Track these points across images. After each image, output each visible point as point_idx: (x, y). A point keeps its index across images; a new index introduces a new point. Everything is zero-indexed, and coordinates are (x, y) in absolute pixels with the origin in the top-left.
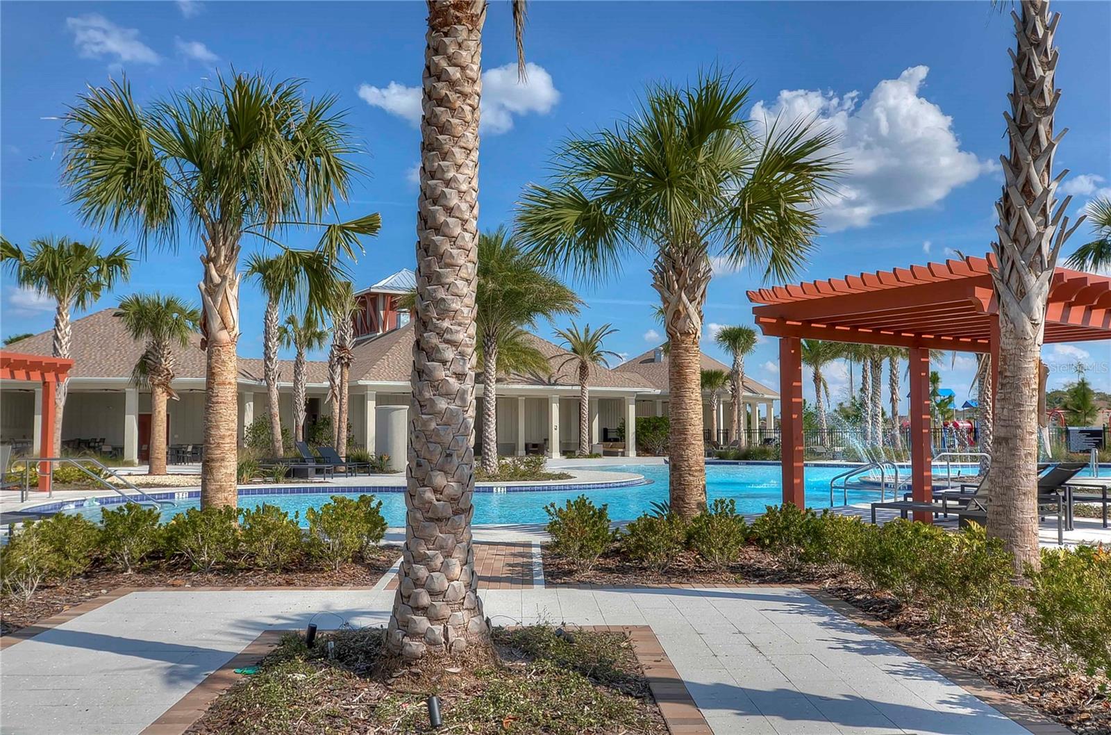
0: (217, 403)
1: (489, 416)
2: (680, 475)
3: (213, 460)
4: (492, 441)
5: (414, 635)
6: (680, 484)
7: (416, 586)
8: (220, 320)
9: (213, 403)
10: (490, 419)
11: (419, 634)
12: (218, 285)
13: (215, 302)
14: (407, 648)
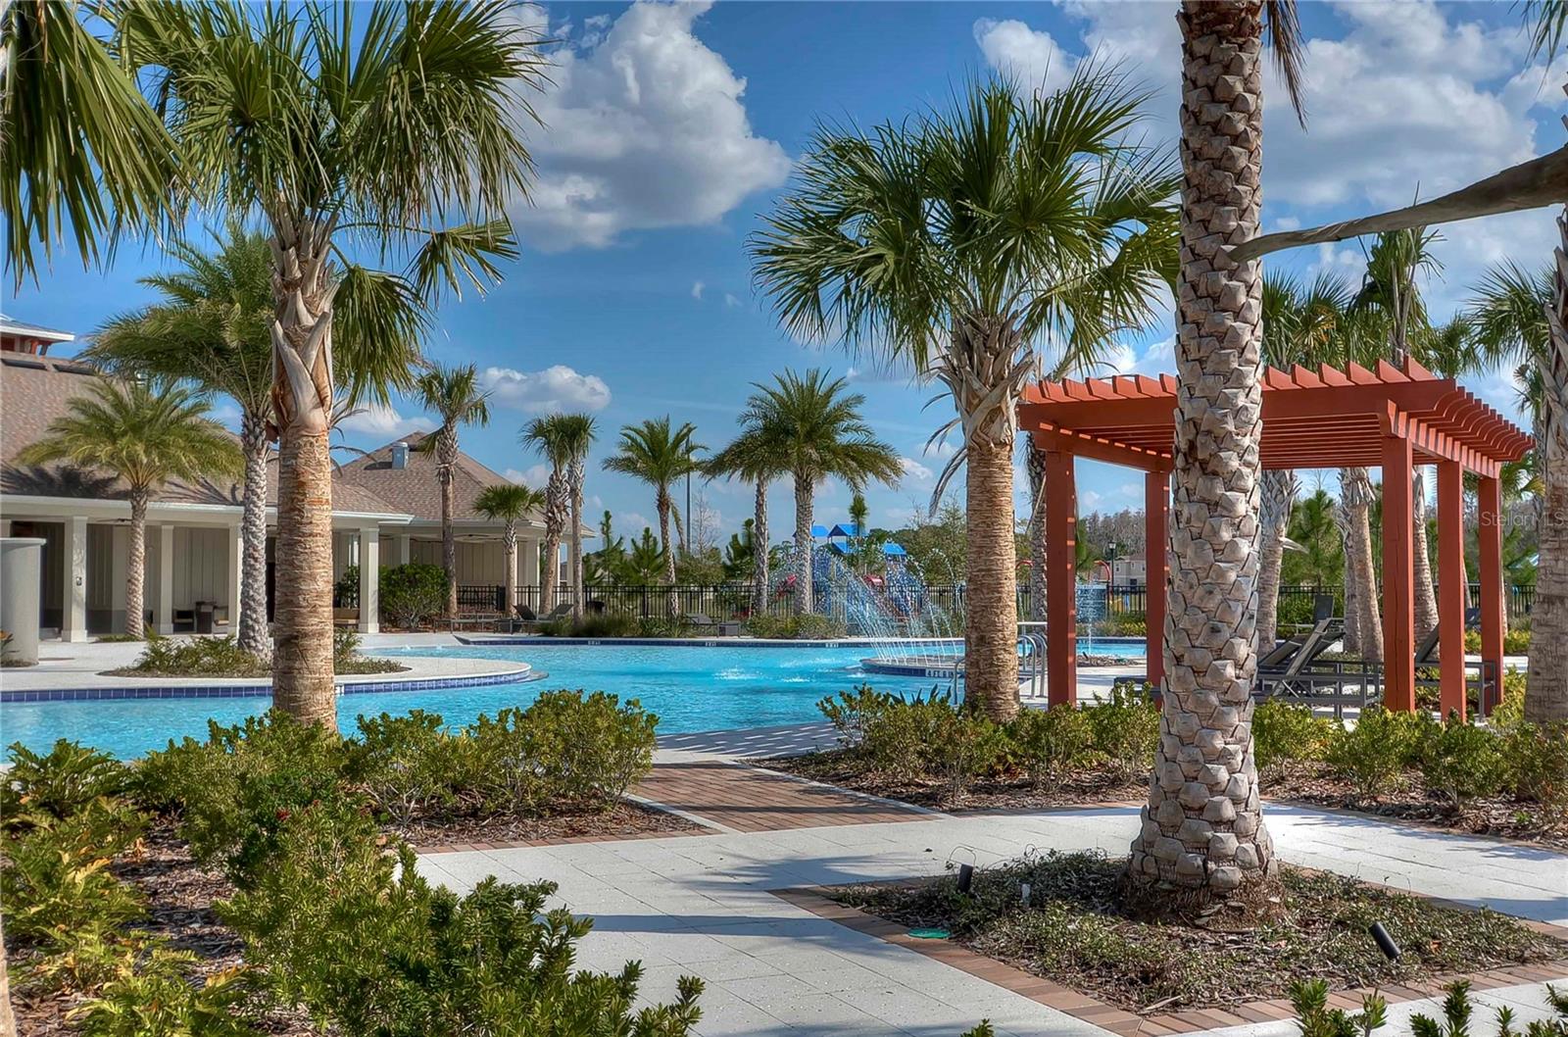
0: (311, 535)
1: (256, 560)
2: (991, 651)
3: (306, 635)
4: (260, 605)
5: (1220, 858)
6: (992, 665)
7: (1213, 793)
8: (313, 391)
9: (304, 535)
10: (258, 566)
11: (1227, 856)
12: (311, 329)
13: (305, 357)
14: (1220, 875)
